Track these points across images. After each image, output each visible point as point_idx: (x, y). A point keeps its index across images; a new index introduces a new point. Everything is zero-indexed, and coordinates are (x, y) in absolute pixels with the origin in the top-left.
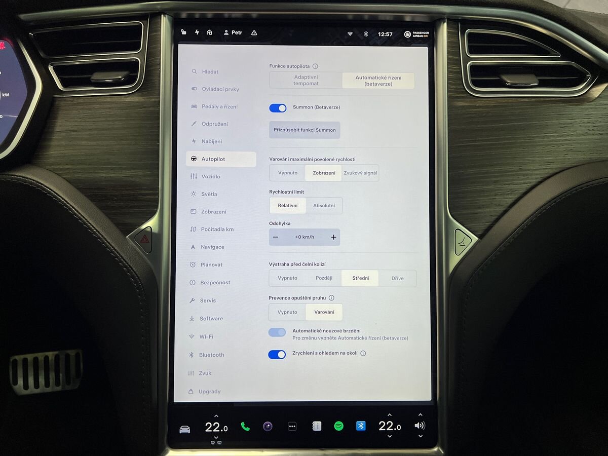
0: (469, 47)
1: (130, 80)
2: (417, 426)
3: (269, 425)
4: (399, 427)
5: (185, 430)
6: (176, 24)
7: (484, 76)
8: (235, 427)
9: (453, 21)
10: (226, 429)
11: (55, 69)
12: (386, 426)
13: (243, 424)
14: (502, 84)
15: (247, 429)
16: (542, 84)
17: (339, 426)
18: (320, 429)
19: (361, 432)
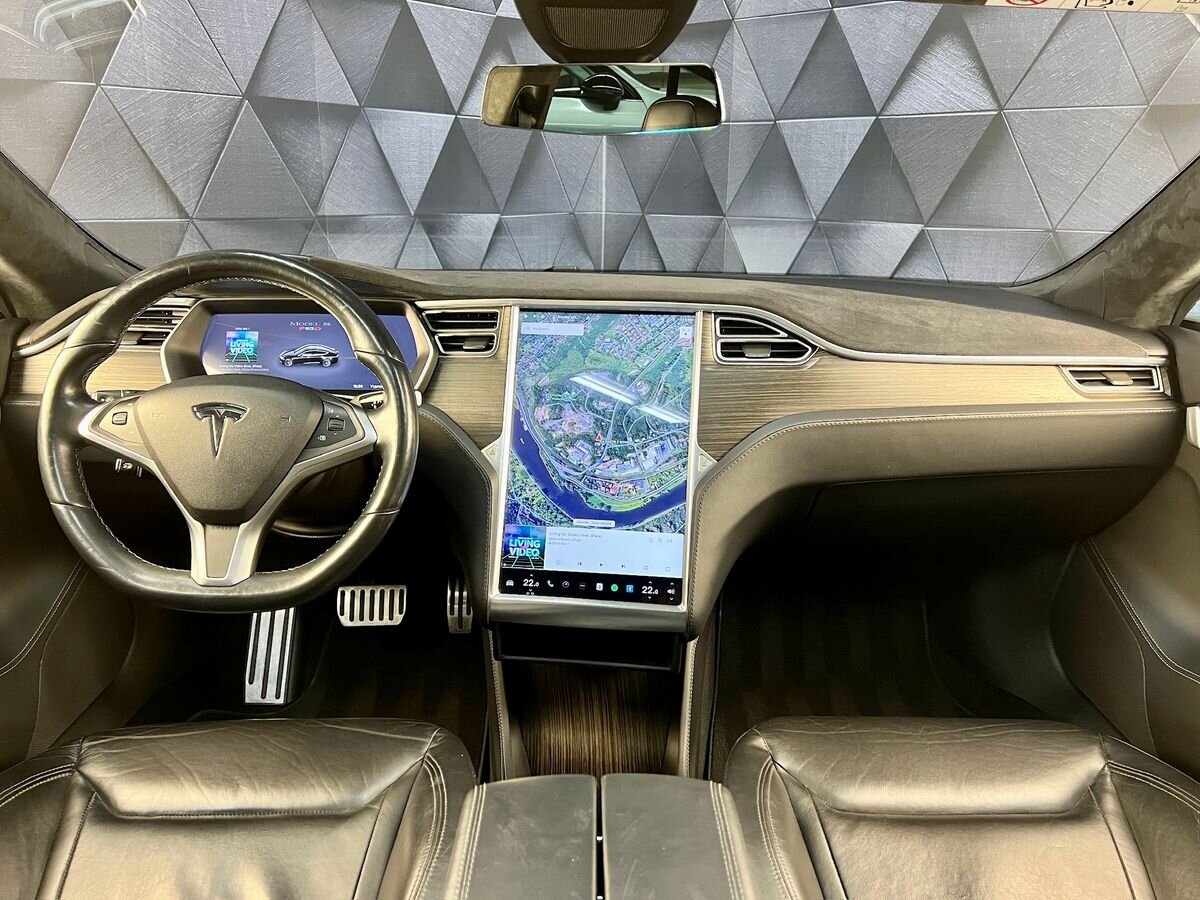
0: (721, 330)
1: (489, 348)
2: (669, 591)
3: (566, 583)
4: (656, 592)
5: (510, 583)
6: (522, 310)
7: (730, 350)
8: (543, 584)
9: (706, 312)
10: (537, 584)
11: (440, 338)
12: (647, 590)
13: (549, 582)
14: (742, 355)
15: (552, 586)
16: (772, 356)
17: (614, 588)
18: (601, 589)
19: (630, 594)
